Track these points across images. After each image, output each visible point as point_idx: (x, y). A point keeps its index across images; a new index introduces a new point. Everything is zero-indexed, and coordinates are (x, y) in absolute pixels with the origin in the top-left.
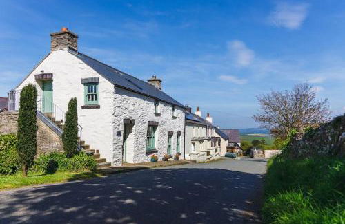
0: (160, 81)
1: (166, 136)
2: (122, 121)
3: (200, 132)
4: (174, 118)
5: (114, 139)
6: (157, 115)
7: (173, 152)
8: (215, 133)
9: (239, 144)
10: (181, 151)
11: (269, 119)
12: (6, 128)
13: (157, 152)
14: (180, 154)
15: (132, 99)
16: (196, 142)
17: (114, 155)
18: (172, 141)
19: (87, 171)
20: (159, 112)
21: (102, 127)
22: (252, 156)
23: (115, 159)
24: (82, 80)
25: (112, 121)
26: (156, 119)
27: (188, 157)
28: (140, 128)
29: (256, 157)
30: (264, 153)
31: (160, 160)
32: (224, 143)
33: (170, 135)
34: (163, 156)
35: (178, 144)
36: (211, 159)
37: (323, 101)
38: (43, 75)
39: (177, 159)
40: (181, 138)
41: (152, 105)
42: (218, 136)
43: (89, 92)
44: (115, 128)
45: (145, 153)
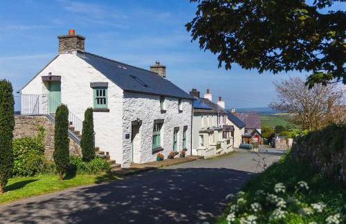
0: (164, 67)
1: (172, 133)
2: (130, 124)
3: (210, 121)
4: (180, 112)
5: (124, 142)
6: (163, 112)
7: (179, 149)
8: (227, 120)
9: (259, 131)
10: (188, 146)
12: (20, 131)
13: (162, 150)
14: (186, 150)
15: (140, 100)
16: (204, 134)
17: (124, 156)
18: (178, 137)
19: (104, 173)
20: (164, 109)
21: (112, 130)
22: (274, 146)
23: (125, 161)
24: (91, 84)
25: (122, 125)
26: (162, 116)
27: (195, 153)
28: (146, 128)
29: (277, 146)
30: (287, 142)
31: (166, 158)
32: (239, 133)
33: (176, 130)
34: (168, 154)
35: (184, 140)
36: (222, 153)
38: (50, 77)
39: (183, 155)
40: (188, 132)
41: (158, 103)
42: (232, 124)
43: (98, 95)
44: (125, 131)
45: (151, 153)
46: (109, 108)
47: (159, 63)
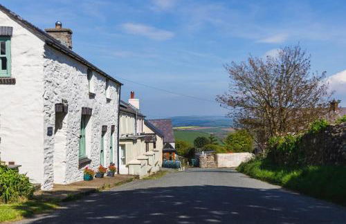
0: (70, 32)
1: (100, 133)
2: (53, 109)
4: (108, 101)
5: (45, 141)
6: (91, 96)
7: (106, 162)
8: (144, 126)
9: (173, 145)
11: (241, 103)
13: (89, 162)
15: (65, 68)
16: (126, 143)
17: (45, 169)
18: (106, 142)
20: (93, 91)
22: (197, 165)
23: (46, 177)
25: (42, 108)
26: (90, 103)
28: (73, 120)
29: (203, 165)
30: (216, 159)
33: (104, 130)
35: (111, 147)
36: (152, 172)
37: (320, 75)
41: (85, 79)
44: (46, 120)
45: (77, 165)
46: (14, 75)
47: (61, 25)
